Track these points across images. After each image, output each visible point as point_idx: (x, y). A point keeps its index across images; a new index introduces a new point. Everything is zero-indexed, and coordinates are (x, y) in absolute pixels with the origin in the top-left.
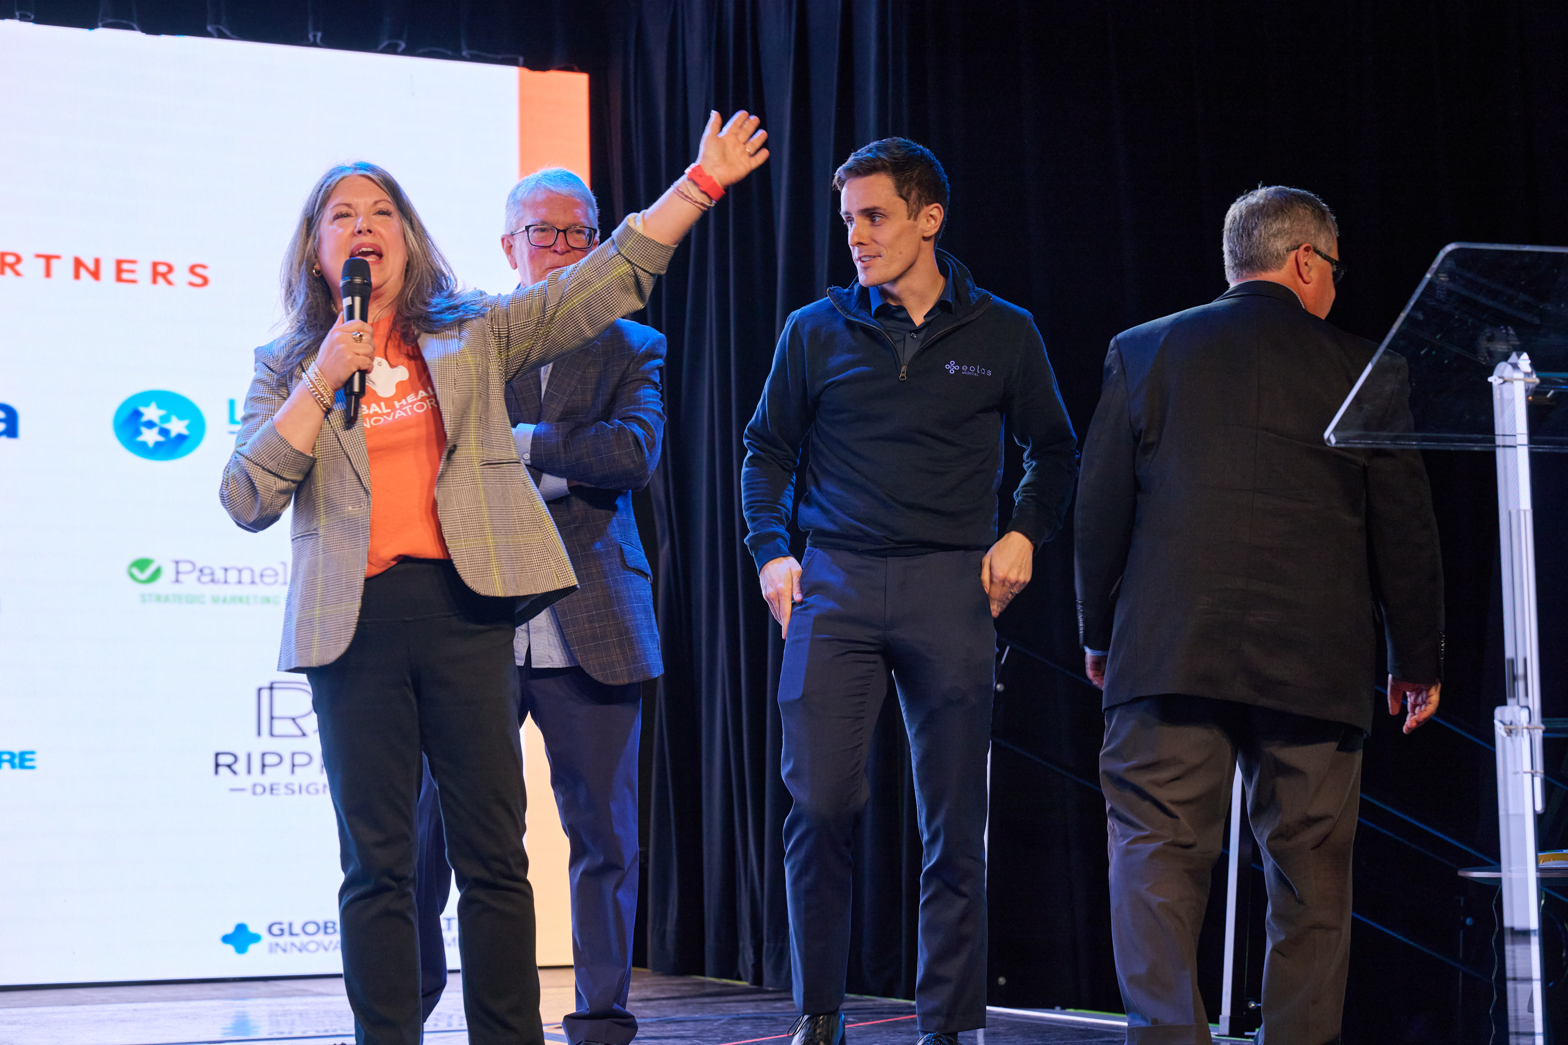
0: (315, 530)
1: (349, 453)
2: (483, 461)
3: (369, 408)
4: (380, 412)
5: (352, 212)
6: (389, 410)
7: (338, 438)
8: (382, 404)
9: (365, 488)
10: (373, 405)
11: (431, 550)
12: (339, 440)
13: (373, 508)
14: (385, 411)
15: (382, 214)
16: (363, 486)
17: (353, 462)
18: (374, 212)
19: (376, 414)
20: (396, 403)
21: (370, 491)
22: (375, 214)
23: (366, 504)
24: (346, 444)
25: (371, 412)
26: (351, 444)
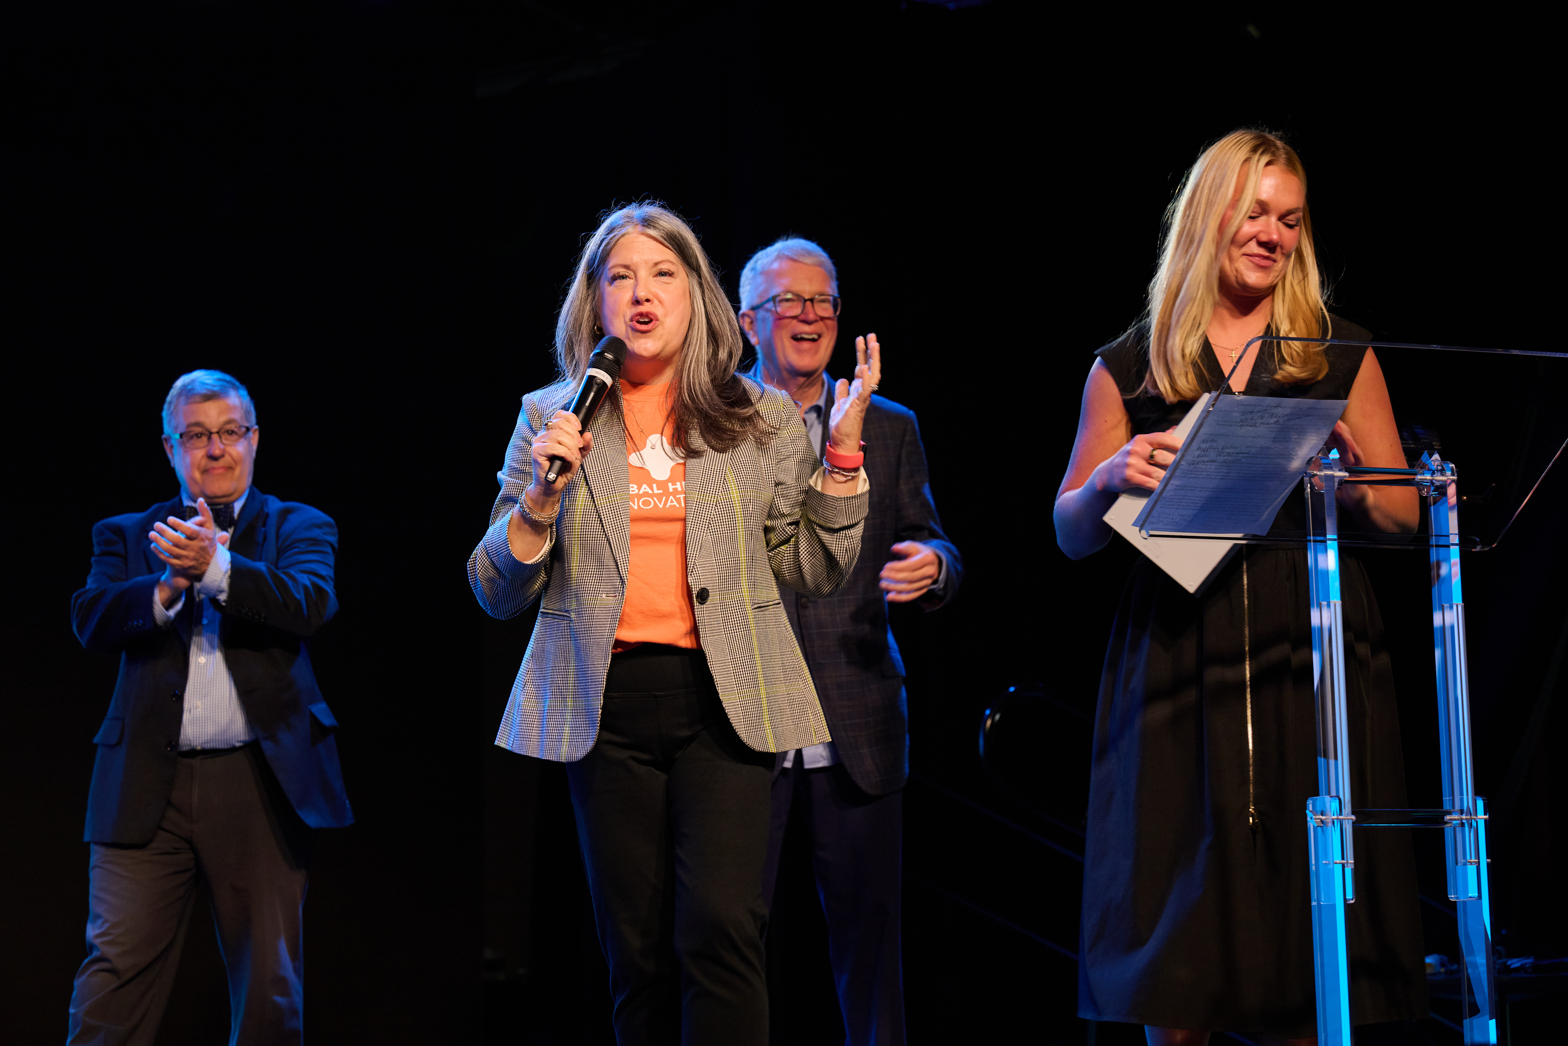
0: (566, 611)
1: (610, 537)
2: (755, 604)
3: (639, 489)
4: (650, 492)
5: (631, 274)
6: (661, 491)
7: (601, 519)
8: (655, 486)
9: (621, 577)
10: (645, 486)
11: (685, 643)
12: (601, 521)
13: (626, 599)
14: (656, 491)
15: (662, 275)
16: (620, 574)
17: (612, 546)
18: (655, 274)
19: (645, 494)
20: (670, 484)
21: (626, 580)
22: (656, 276)
23: (621, 594)
24: (608, 526)
25: (641, 492)
26: (614, 528)
